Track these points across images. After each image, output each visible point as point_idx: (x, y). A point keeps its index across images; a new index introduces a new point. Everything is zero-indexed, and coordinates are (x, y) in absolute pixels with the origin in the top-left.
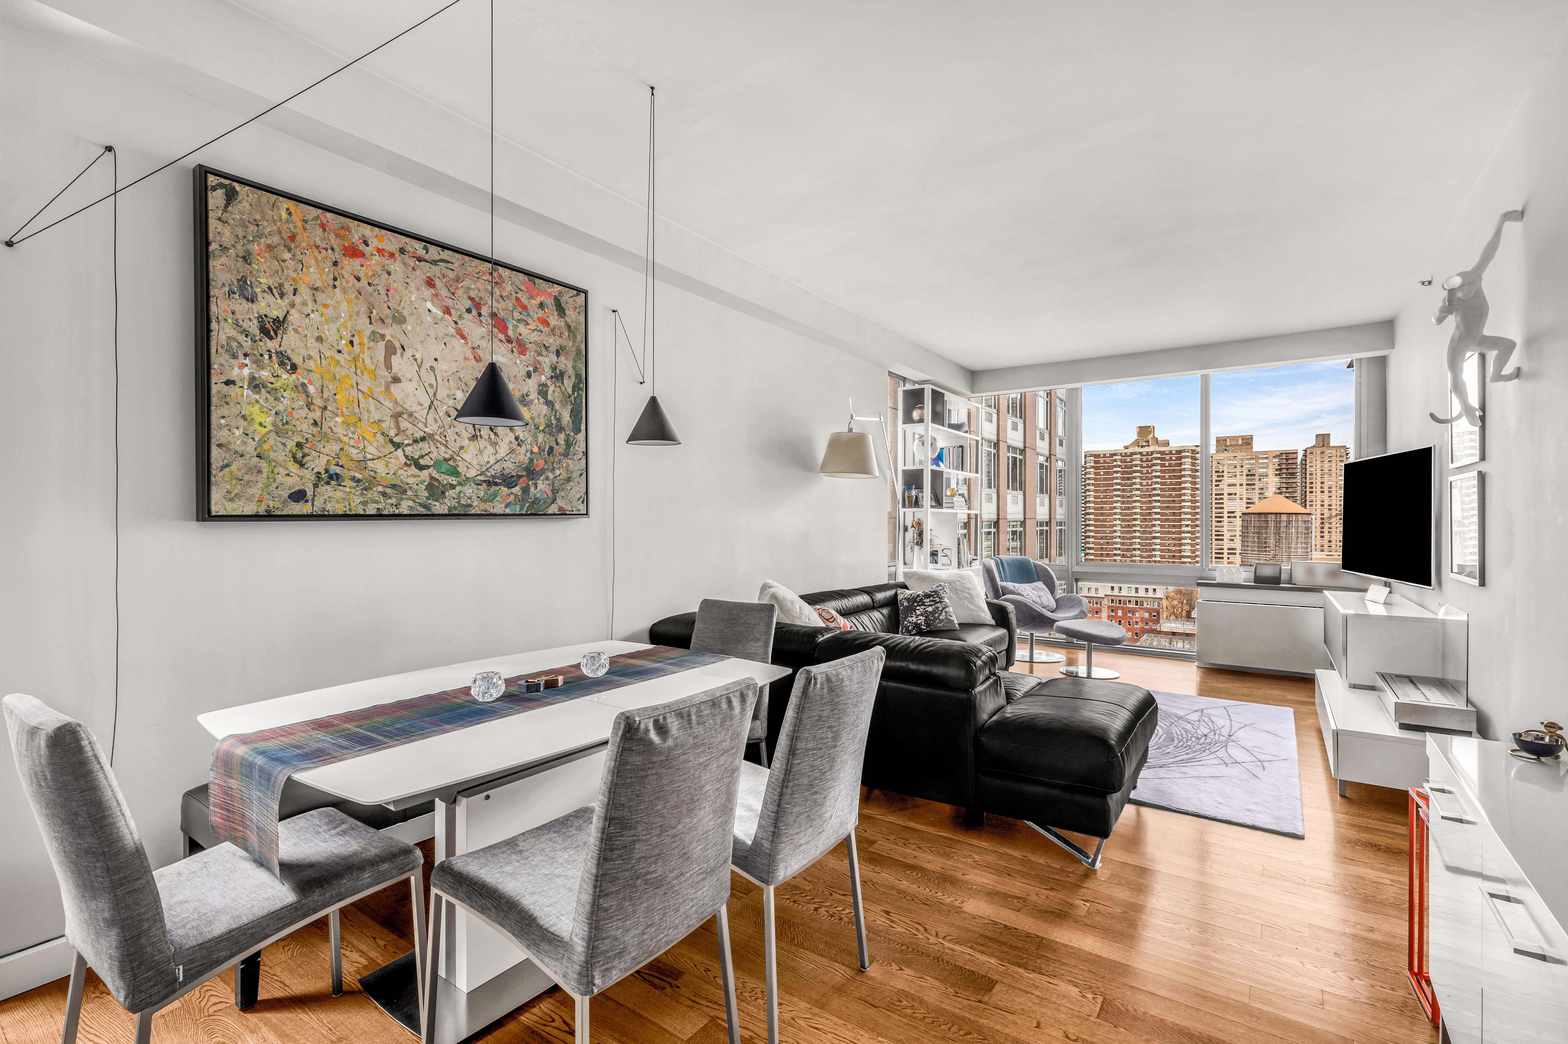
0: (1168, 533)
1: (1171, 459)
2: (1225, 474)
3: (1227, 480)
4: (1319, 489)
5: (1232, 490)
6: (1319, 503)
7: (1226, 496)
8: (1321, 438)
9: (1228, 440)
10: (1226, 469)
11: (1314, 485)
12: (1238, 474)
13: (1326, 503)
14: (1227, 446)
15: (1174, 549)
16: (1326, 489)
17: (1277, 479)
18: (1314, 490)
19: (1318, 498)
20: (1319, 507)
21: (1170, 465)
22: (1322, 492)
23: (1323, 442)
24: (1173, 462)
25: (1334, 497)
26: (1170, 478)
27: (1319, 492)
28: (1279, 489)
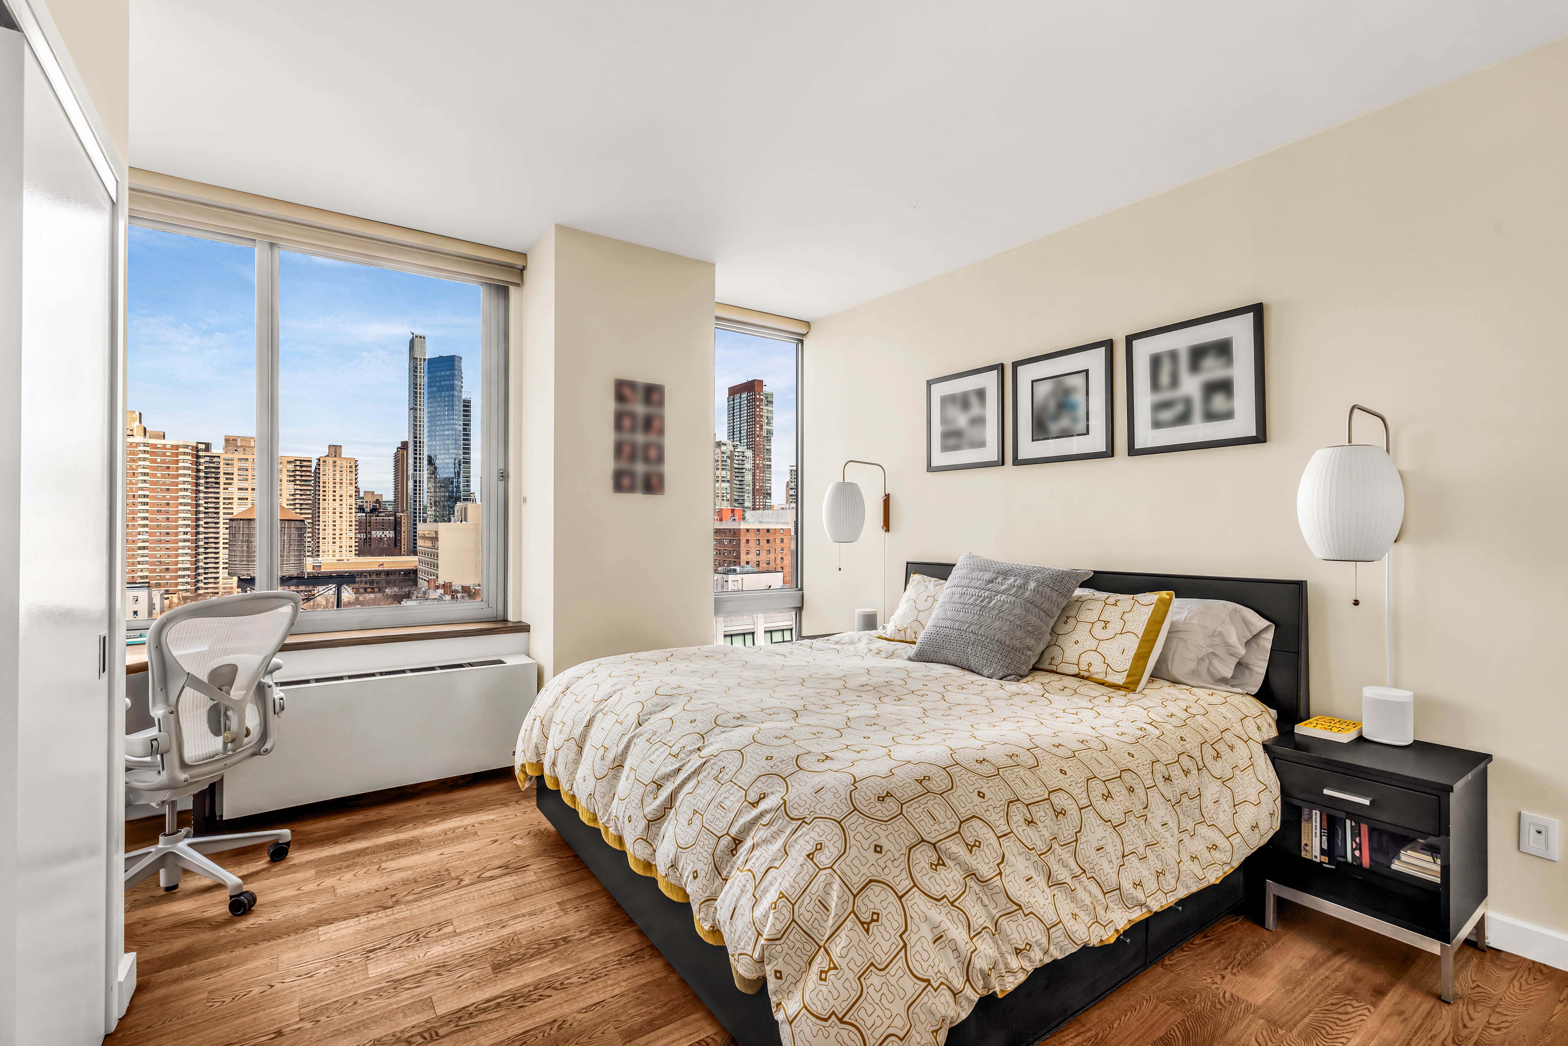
0: (160, 541)
1: (164, 455)
2: (235, 477)
3: (236, 484)
4: (331, 498)
5: (242, 494)
6: (331, 510)
7: (236, 501)
8: (333, 449)
9: (239, 441)
10: (236, 472)
11: (326, 493)
12: (250, 477)
13: (338, 511)
14: (237, 446)
15: (167, 560)
16: (338, 498)
17: (291, 486)
18: (326, 498)
19: (331, 505)
20: (331, 514)
21: (163, 462)
22: (334, 500)
23: (336, 452)
24: (168, 459)
25: (344, 505)
26: (163, 476)
27: (331, 501)
28: (293, 495)
